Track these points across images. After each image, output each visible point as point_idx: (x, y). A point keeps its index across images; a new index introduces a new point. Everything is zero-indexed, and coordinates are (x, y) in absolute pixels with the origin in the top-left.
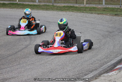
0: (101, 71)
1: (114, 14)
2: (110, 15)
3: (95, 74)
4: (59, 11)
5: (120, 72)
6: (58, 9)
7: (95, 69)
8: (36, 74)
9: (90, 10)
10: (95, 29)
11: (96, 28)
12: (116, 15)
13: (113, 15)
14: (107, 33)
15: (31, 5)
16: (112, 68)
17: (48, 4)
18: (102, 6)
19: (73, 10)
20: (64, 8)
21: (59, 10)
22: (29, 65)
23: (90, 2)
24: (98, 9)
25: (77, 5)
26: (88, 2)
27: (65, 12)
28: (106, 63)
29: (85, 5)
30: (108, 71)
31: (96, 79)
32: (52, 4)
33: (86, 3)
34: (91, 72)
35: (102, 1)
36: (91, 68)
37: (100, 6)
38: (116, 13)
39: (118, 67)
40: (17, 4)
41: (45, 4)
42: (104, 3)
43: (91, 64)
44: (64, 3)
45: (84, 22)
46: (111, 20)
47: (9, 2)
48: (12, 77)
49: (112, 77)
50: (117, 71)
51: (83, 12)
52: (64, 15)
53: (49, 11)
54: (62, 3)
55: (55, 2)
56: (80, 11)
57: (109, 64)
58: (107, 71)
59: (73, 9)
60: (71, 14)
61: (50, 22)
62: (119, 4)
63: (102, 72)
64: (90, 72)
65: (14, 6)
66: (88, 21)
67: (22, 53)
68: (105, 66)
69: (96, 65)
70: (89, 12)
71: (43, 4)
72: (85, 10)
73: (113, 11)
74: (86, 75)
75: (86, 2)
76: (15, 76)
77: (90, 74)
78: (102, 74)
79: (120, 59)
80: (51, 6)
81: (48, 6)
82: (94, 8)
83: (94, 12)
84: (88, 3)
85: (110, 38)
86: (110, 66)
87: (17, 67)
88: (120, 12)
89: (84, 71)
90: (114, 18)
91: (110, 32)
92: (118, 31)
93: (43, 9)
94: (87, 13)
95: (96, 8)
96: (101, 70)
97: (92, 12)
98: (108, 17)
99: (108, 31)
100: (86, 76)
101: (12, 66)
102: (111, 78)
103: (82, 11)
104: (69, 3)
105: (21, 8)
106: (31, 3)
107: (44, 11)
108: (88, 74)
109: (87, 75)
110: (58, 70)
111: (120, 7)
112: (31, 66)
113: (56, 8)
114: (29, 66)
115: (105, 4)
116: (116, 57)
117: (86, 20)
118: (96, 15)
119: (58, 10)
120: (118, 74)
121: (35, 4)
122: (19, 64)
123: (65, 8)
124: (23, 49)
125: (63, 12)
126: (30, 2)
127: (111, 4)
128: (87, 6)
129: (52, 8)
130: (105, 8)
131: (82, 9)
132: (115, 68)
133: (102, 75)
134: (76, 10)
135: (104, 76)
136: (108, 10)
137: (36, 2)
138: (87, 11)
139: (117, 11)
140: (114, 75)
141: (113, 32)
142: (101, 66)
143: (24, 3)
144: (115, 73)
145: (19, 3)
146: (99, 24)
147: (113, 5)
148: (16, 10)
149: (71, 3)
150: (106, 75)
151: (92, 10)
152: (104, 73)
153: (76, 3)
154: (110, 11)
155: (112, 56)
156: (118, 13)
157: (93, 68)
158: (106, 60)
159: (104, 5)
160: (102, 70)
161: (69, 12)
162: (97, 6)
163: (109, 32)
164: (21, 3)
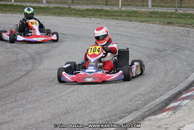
0: (145, 112)
1: (166, 21)
2: (160, 23)
3: (136, 117)
4: (79, 17)
5: (175, 113)
6: (77, 14)
7: (135, 108)
8: (42, 117)
9: (128, 16)
10: (136, 46)
11: (138, 44)
12: (168, 23)
13: (164, 24)
14: (154, 52)
16: (162, 108)
17: (61, 6)
18: (147, 10)
19: (100, 16)
20: (86, 12)
21: (79, 15)
22: (31, 102)
23: (129, 3)
24: (141, 14)
25: (108, 8)
26: (125, 3)
27: (88, 18)
28: (153, 99)
29: (120, 7)
30: (155, 111)
32: (68, 6)
33: (121, 5)
34: (130, 113)
35: (148, 2)
36: (129, 107)
37: (143, 10)
38: (169, 20)
39: (172, 105)
40: (12, 5)
41: (57, 5)
42: (150, 4)
43: (130, 101)
44: (87, 4)
45: (118, 34)
46: (162, 32)
48: (4, 122)
49: (163, 121)
50: (170, 113)
51: (117, 19)
52: (86, 23)
53: (63, 16)
54: (83, 4)
55: (73, 3)
56: (112, 17)
57: (158, 101)
59: (101, 13)
60: (98, 22)
61: (64, 34)
62: (175, 7)
63: (147, 113)
64: (127, 113)
65: (8, 10)
66: (124, 34)
67: (20, 84)
68: (152, 104)
69: (137, 102)
70: (127, 18)
71: (54, 5)
72: (120, 16)
73: (164, 17)
74: (121, 118)
75: (122, 2)
76: (9, 120)
77: (127, 116)
78: (147, 116)
79: (174, 92)
80: (67, 9)
81: (62, 8)
82: (134, 12)
83: (135, 18)
84: (124, 5)
85: (159, 60)
86: (159, 104)
87: (12, 106)
88: (175, 20)
89: (117, 112)
90: (166, 28)
91: (160, 51)
92: (171, 48)
93: (54, 14)
94: (124, 20)
95: (138, 13)
96: (144, 109)
97: (132, 18)
98: (156, 27)
99: (156, 49)
100: (121, 120)
101: (4, 105)
102: (160, 123)
103: (115, 17)
104: (96, 4)
105: (18, 11)
107: (55, 17)
108: (125, 116)
109: (123, 118)
110: (76, 111)
111: (176, 11)
112: (34, 104)
113: (74, 12)
114: (32, 104)
115: (152, 6)
116: (169, 89)
117: (121, 31)
118: (138, 24)
119: (77, 16)
120: (171, 117)
121: (41, 5)
122: (15, 101)
123: (89, 12)
124: (21, 77)
125: (86, 19)
126: (33, 2)
127: (161, 6)
128: (124, 9)
129: (68, 12)
130: (152, 13)
131: (115, 14)
132: (168, 107)
133: (147, 119)
134: (105, 16)
135: (149, 120)
136: (156, 16)
137: (42, 2)
138: (123, 18)
139: (170, 17)
140: (166, 117)
141: (165, 50)
142: (145, 104)
143: (24, 4)
144: (168, 115)
145: (15, 4)
146: (142, 38)
147: (164, 7)
148: (10, 15)
149: (99, 4)
150: (152, 118)
151: (131, 16)
152: (150, 115)
153: (107, 5)
154: (160, 17)
155: (163, 89)
156: (173, 20)
157: (133, 108)
158: (152, 95)
159: (150, 8)
160: (146, 110)
161: (95, 19)
162: (139, 9)
163: (158, 51)
164: (18, 4)
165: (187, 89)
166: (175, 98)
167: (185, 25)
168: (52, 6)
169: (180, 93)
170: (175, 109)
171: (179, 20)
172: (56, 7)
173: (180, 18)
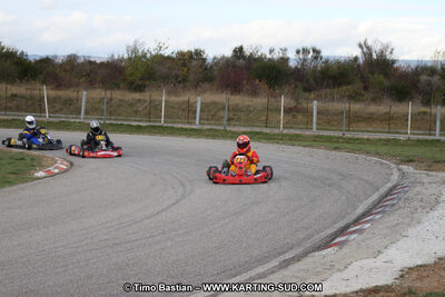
1: (333, 147)
2: (326, 148)
9: (290, 139)
13: (330, 149)
15: (186, 130)
16: (327, 243)
17: (215, 127)
18: (311, 133)
23: (291, 126)
24: (304, 137)
25: (268, 131)
26: (288, 125)
28: (318, 232)
29: (281, 130)
31: (299, 260)
32: (222, 128)
33: (283, 127)
35: (312, 124)
37: (307, 133)
38: (336, 145)
39: (337, 240)
40: (161, 127)
41: (211, 127)
42: (314, 126)
44: (245, 126)
47: (148, 124)
49: (328, 257)
50: (336, 248)
51: (278, 143)
53: (217, 139)
54: (240, 125)
55: (229, 125)
56: (272, 141)
58: (319, 248)
59: (260, 136)
62: (342, 130)
65: (156, 131)
68: (316, 239)
70: (289, 142)
71: (209, 127)
72: (282, 140)
73: (330, 142)
79: (341, 226)
80: (222, 132)
81: (216, 130)
82: (297, 135)
83: (296, 143)
84: (286, 128)
87: (158, 238)
89: (277, 247)
90: (332, 154)
93: (207, 136)
94: (285, 144)
95: (301, 136)
96: (308, 244)
98: (322, 152)
102: (325, 260)
103: (276, 141)
104: (254, 126)
105: (168, 134)
106: (188, 126)
107: (209, 140)
108: (286, 252)
111: (344, 135)
115: (317, 129)
116: (335, 222)
117: (282, 157)
118: (301, 149)
120: (338, 253)
121: (194, 127)
126: (185, 123)
127: (327, 130)
128: (285, 131)
129: (224, 134)
130: (316, 137)
131: (276, 137)
133: (311, 255)
134: (265, 139)
135: (313, 257)
136: (321, 140)
137: (195, 124)
138: (285, 142)
139: (337, 142)
140: (331, 254)
142: (309, 239)
143: (175, 126)
144: (333, 251)
145: (165, 125)
147: (330, 130)
148: (159, 137)
149: (257, 126)
150: (316, 254)
151: (293, 140)
152: (313, 251)
153: (266, 127)
154: (326, 142)
156: (340, 144)
157: (294, 243)
158: (316, 228)
159: (314, 131)
162: (302, 133)
164: (169, 125)
165: (356, 222)
166: (343, 231)
167: (353, 151)
168: (205, 127)
169: (348, 226)
170: (341, 244)
171: (349, 146)
172: (211, 130)
173: (348, 143)
